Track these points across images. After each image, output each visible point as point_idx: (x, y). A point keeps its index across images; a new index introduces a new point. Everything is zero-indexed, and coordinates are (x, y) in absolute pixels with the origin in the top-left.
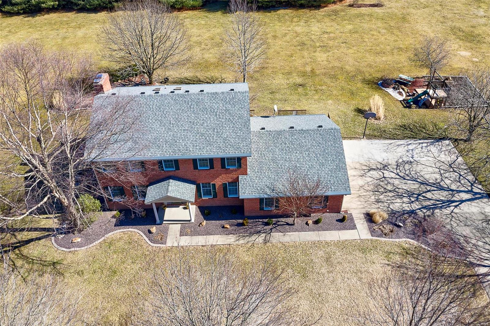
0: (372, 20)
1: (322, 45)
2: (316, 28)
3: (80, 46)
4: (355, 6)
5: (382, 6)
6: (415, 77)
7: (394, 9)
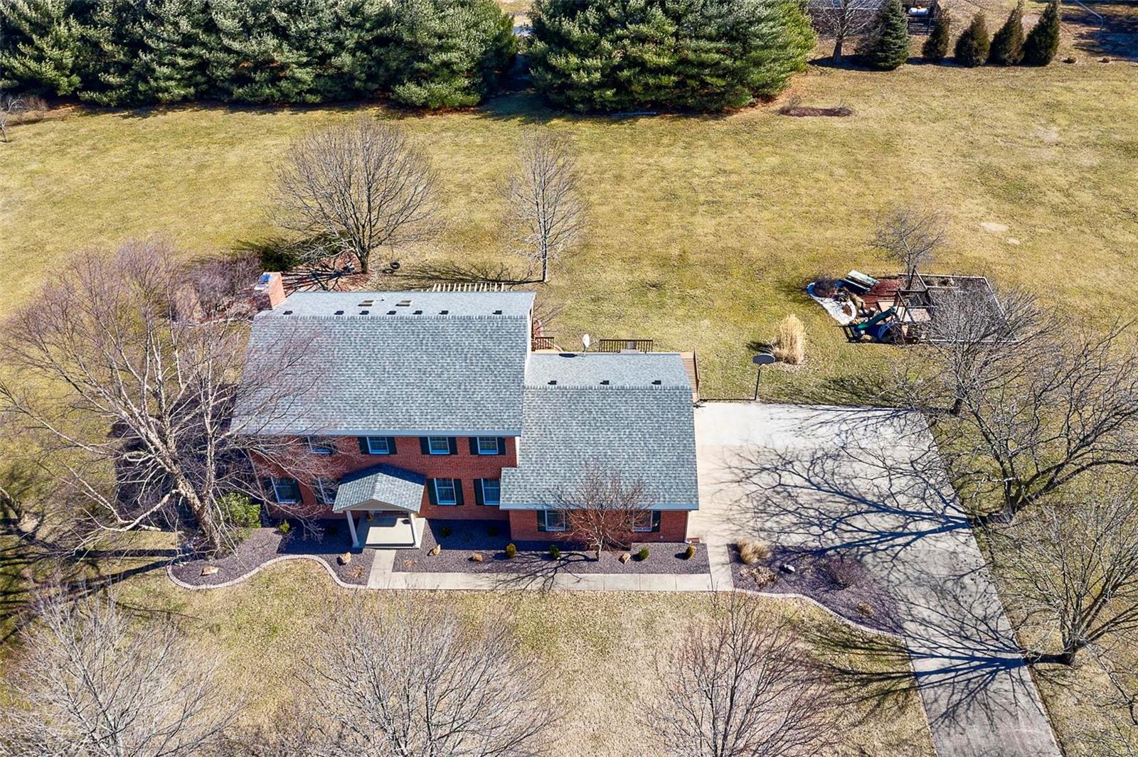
0: (822, 146)
1: (711, 198)
2: (704, 160)
3: (233, 185)
4: (792, 112)
5: (849, 113)
6: (883, 275)
7: (871, 123)
